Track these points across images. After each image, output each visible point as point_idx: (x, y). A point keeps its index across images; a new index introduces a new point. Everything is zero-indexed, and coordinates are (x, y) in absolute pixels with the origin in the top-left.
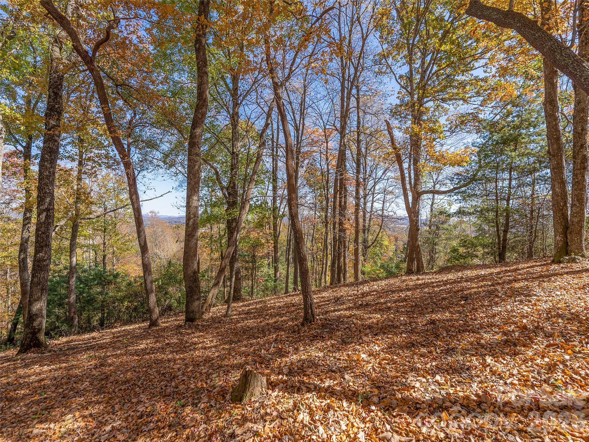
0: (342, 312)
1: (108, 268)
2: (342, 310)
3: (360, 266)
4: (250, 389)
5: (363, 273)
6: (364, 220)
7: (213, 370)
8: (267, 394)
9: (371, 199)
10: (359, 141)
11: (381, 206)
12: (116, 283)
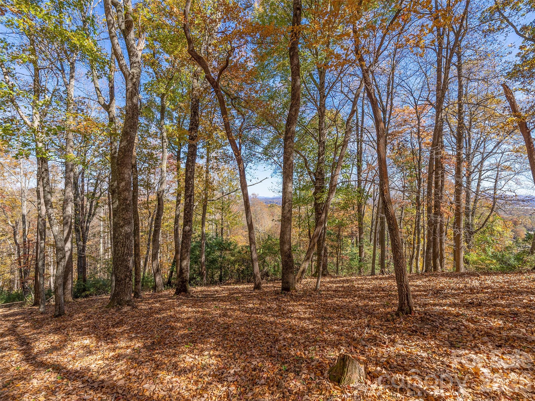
0: (445, 308)
1: (224, 237)
2: (445, 305)
3: (462, 254)
4: (349, 374)
5: (467, 262)
6: (468, 202)
7: (309, 342)
8: (366, 383)
9: (477, 177)
10: (460, 113)
11: (492, 185)
12: (230, 250)
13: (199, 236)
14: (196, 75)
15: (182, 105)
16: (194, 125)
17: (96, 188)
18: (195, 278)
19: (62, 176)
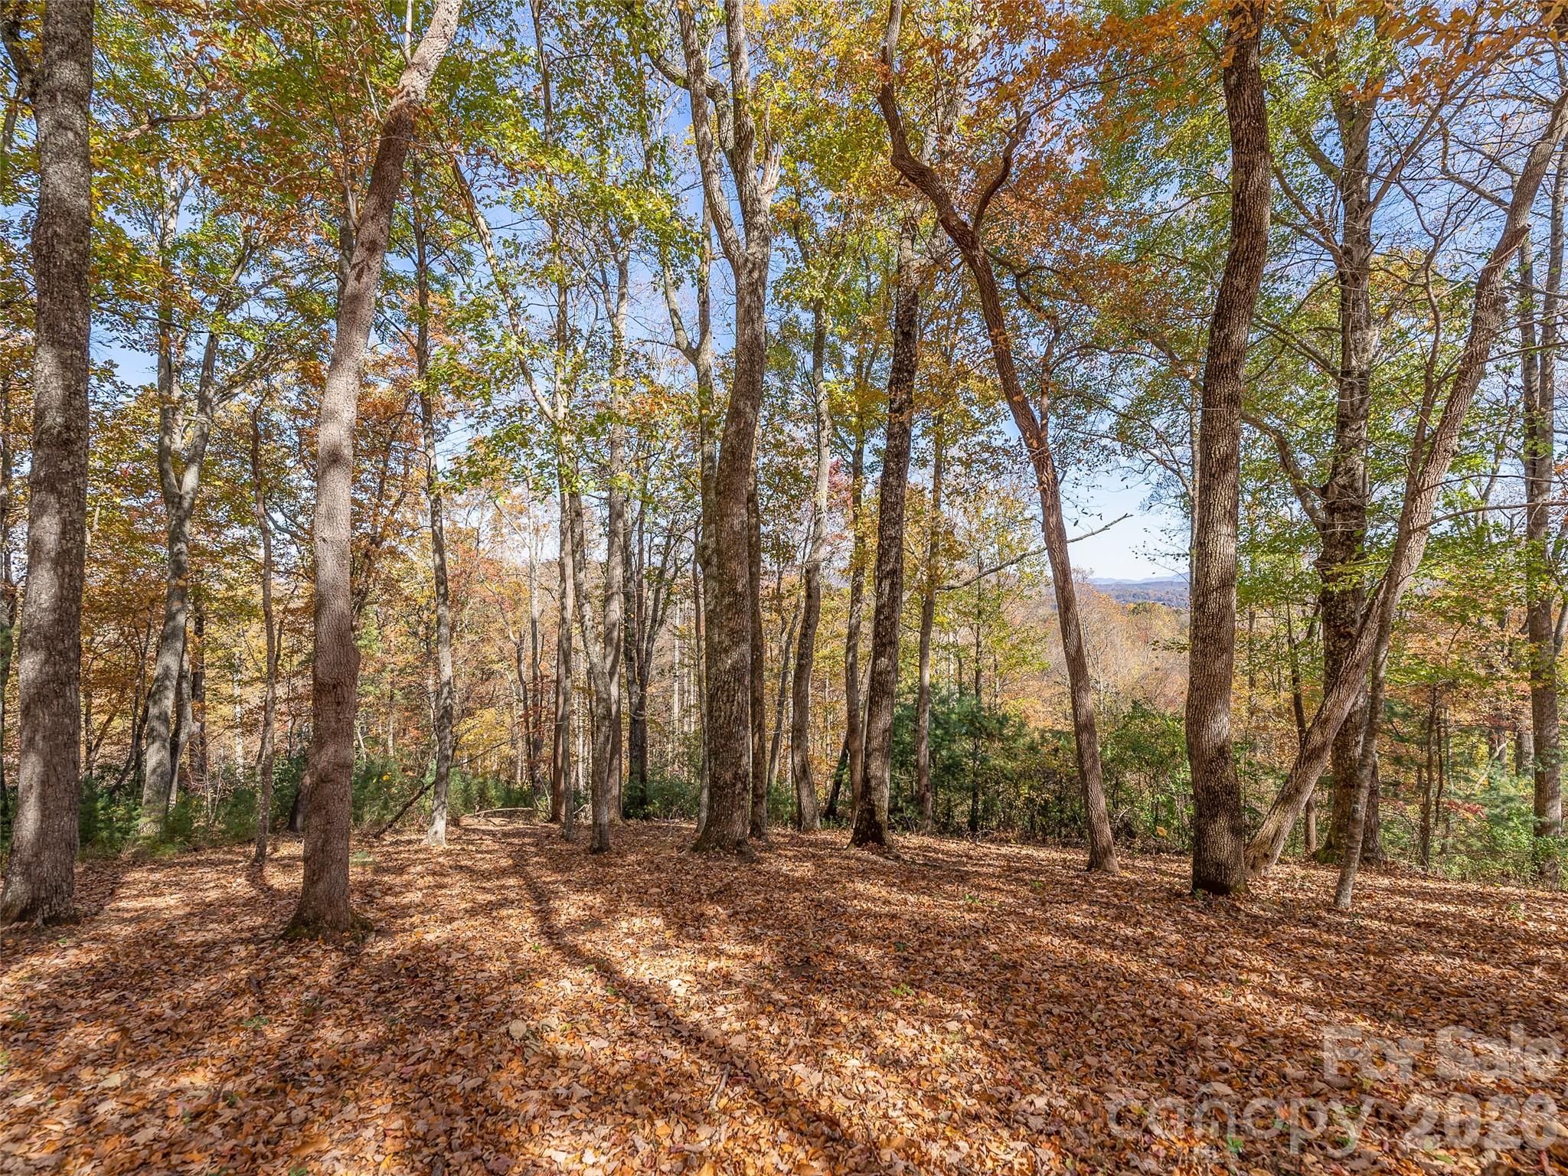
1: (985, 700)
12: (1003, 738)
13: (911, 690)
14: (909, 227)
15: (867, 319)
16: (903, 371)
17: (665, 558)
18: (901, 810)
19: (601, 531)
